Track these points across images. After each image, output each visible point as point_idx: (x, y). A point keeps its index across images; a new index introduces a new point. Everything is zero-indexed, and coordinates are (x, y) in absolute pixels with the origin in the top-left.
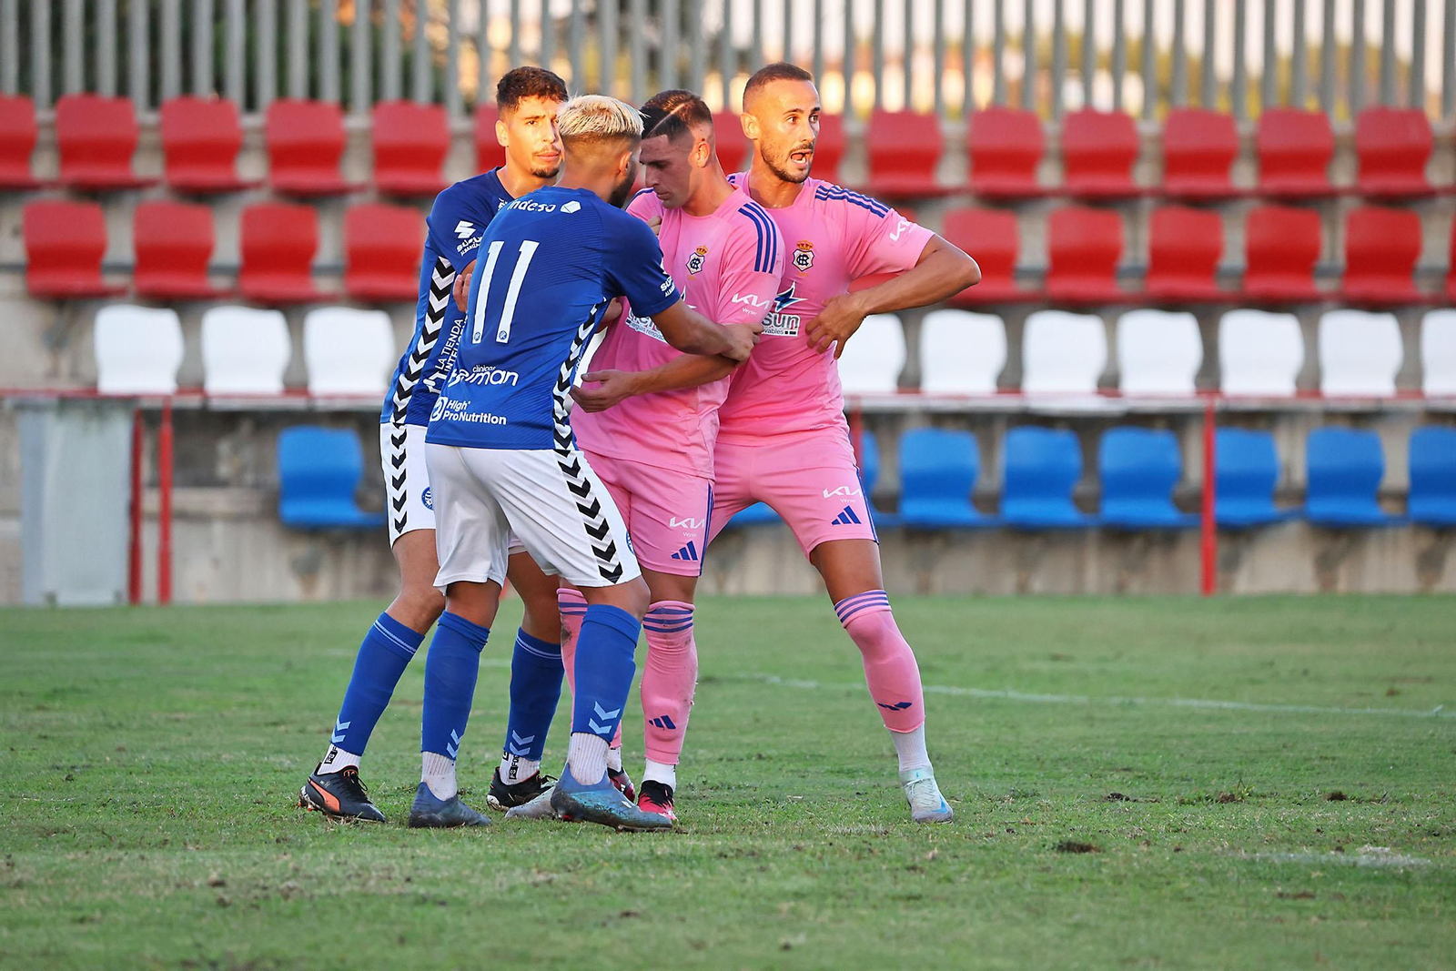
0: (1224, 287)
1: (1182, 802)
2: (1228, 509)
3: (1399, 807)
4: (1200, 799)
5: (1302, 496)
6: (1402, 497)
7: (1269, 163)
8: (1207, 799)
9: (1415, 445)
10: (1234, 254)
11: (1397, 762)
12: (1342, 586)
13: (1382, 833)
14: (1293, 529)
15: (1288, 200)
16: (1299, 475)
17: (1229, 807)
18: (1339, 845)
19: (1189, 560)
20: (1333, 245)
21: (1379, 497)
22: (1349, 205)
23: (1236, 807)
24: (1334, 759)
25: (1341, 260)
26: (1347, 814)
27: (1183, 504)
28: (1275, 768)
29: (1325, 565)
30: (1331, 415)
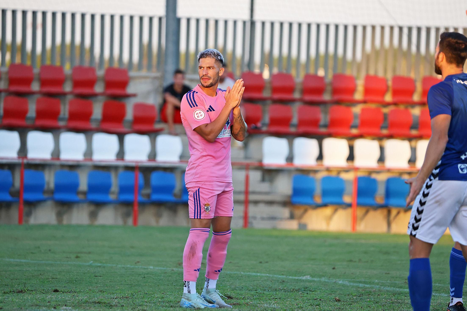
0: (28, 123)
1: (5, 293)
2: (28, 196)
3: (76, 294)
4: (11, 292)
5: (52, 192)
6: (84, 193)
7: (44, 83)
8: (13, 292)
9: (90, 177)
10: (32, 112)
11: (77, 280)
12: (65, 222)
13: (70, 303)
14: (50, 203)
15: (50, 95)
16: (52, 185)
17: (21, 295)
18: (55, 306)
19: (14, 213)
20: (65, 110)
21: (78, 193)
22: (70, 97)
23: (22, 295)
24: (56, 278)
25: (67, 115)
26: (59, 296)
27: (12, 194)
28: (37, 281)
29: (59, 215)
30: (63, 166)
